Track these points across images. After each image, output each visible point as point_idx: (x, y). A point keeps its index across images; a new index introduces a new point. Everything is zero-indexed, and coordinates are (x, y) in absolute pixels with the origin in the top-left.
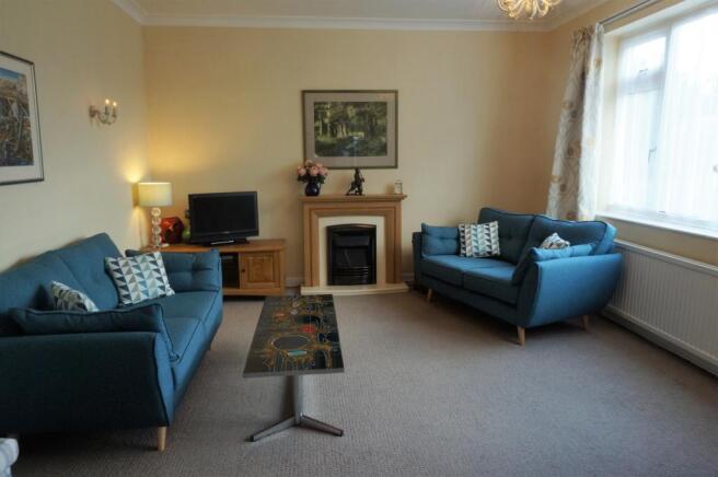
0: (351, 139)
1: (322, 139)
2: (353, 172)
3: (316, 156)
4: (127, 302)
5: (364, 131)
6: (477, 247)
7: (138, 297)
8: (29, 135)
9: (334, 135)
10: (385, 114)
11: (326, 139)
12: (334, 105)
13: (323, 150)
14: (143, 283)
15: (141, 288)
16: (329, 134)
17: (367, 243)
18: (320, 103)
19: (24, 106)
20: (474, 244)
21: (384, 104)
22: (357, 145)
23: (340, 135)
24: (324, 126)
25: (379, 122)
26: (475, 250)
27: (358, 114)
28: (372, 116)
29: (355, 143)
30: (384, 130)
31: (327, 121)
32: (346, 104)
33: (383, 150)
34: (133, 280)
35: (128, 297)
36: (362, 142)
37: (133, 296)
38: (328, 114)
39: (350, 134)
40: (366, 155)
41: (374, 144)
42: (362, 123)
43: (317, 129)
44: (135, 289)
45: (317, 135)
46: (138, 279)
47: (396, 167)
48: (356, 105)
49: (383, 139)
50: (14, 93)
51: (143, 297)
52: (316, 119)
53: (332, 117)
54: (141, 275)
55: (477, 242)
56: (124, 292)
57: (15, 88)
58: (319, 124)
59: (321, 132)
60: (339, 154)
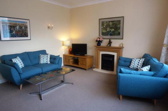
0: (110, 31)
1: (103, 31)
2: (109, 40)
3: (102, 36)
4: (40, 63)
5: (114, 29)
6: (134, 66)
7: (42, 62)
8: (27, 32)
9: (106, 30)
10: (120, 24)
11: (104, 31)
12: (107, 22)
13: (103, 34)
14: (44, 60)
15: (43, 61)
16: (105, 30)
17: (111, 60)
18: (103, 22)
19: (26, 27)
20: (133, 65)
21: (120, 21)
22: (112, 33)
23: (108, 30)
24: (104, 28)
25: (118, 26)
26: (133, 67)
27: (112, 24)
28: (116, 24)
29: (112, 32)
30: (119, 28)
31: (104, 26)
32: (109, 22)
33: (119, 34)
34: (42, 59)
35: (40, 62)
36: (114, 32)
37: (41, 62)
38: (105, 25)
39: (110, 30)
40: (114, 35)
41: (117, 32)
42: (113, 26)
43: (102, 28)
44: (42, 61)
45: (102, 30)
46: (43, 59)
47: (123, 39)
48: (112, 22)
49: (119, 31)
50: (24, 25)
51: (43, 63)
52: (102, 26)
53: (106, 25)
54: (44, 58)
55: (134, 64)
56: (40, 61)
57: (24, 24)
58: (103, 27)
59: (103, 29)
60: (107, 35)
